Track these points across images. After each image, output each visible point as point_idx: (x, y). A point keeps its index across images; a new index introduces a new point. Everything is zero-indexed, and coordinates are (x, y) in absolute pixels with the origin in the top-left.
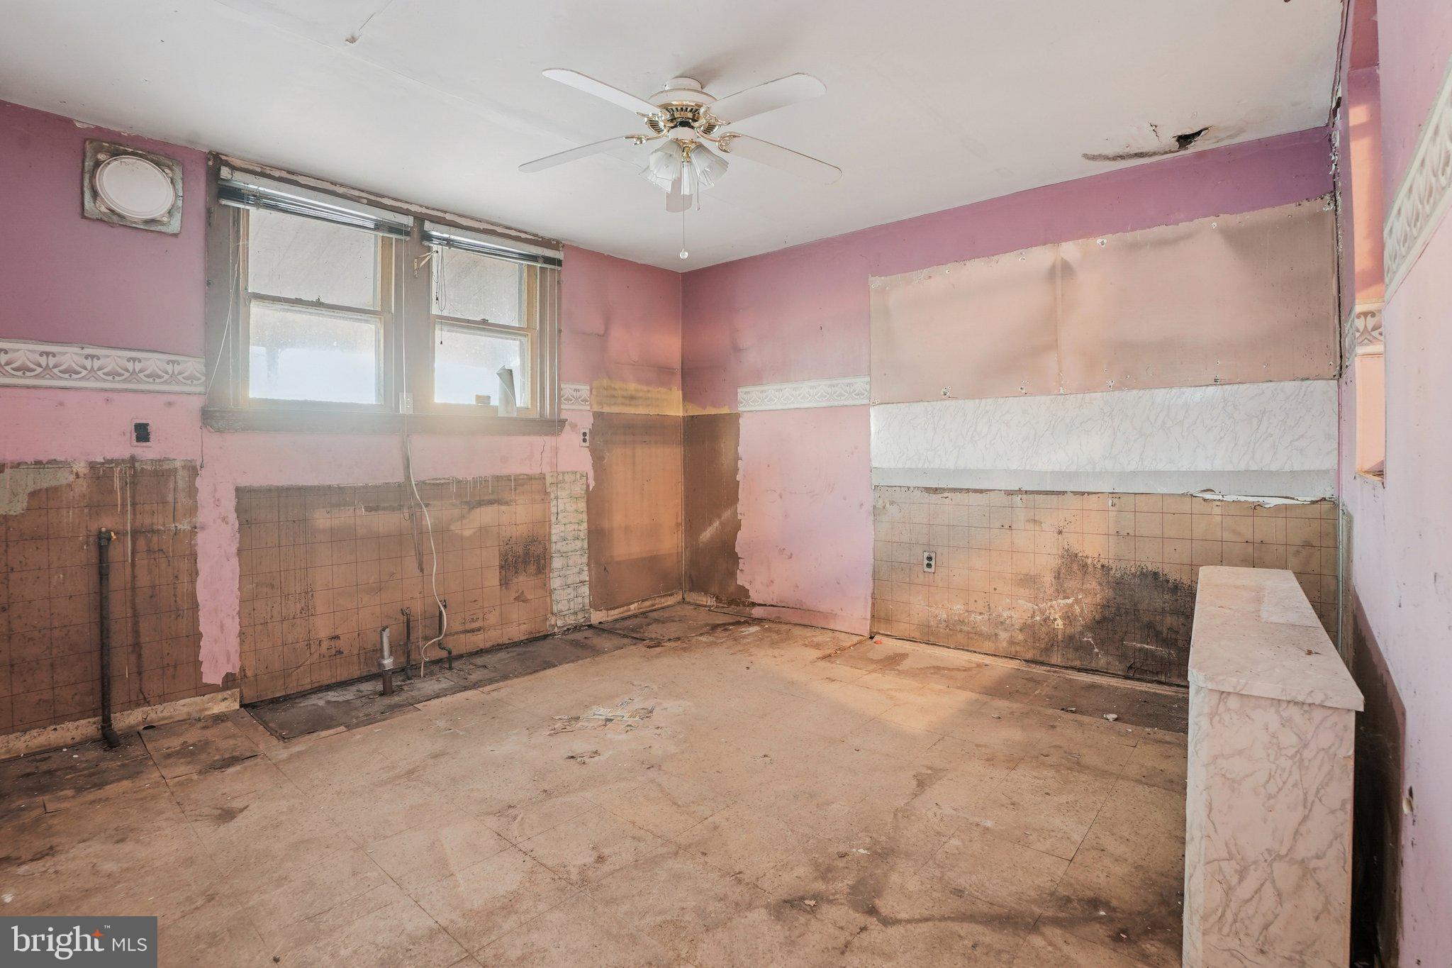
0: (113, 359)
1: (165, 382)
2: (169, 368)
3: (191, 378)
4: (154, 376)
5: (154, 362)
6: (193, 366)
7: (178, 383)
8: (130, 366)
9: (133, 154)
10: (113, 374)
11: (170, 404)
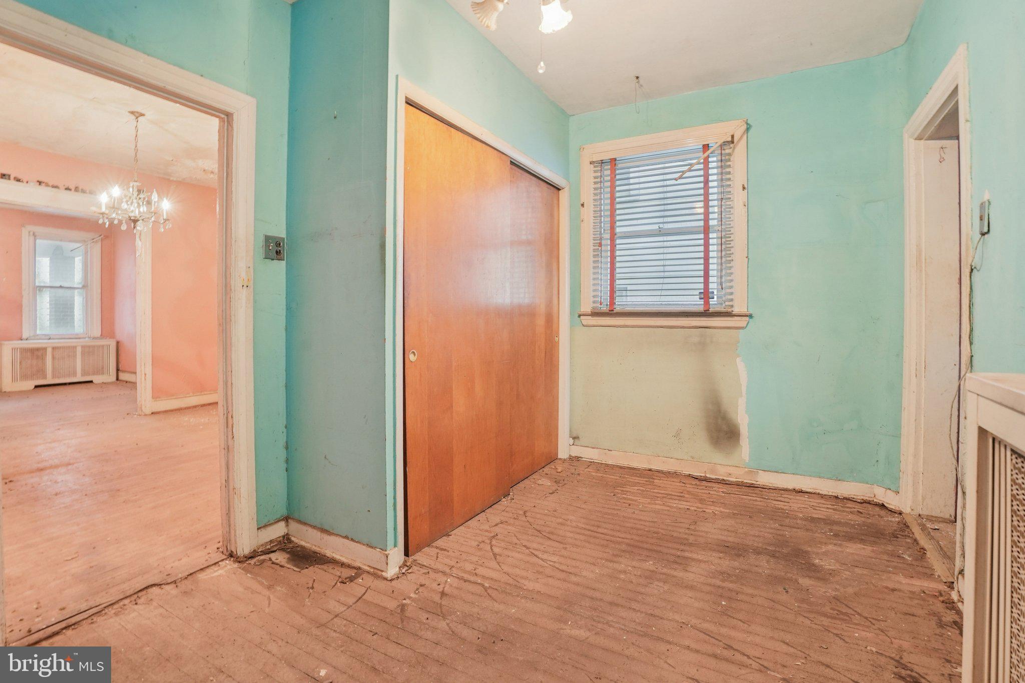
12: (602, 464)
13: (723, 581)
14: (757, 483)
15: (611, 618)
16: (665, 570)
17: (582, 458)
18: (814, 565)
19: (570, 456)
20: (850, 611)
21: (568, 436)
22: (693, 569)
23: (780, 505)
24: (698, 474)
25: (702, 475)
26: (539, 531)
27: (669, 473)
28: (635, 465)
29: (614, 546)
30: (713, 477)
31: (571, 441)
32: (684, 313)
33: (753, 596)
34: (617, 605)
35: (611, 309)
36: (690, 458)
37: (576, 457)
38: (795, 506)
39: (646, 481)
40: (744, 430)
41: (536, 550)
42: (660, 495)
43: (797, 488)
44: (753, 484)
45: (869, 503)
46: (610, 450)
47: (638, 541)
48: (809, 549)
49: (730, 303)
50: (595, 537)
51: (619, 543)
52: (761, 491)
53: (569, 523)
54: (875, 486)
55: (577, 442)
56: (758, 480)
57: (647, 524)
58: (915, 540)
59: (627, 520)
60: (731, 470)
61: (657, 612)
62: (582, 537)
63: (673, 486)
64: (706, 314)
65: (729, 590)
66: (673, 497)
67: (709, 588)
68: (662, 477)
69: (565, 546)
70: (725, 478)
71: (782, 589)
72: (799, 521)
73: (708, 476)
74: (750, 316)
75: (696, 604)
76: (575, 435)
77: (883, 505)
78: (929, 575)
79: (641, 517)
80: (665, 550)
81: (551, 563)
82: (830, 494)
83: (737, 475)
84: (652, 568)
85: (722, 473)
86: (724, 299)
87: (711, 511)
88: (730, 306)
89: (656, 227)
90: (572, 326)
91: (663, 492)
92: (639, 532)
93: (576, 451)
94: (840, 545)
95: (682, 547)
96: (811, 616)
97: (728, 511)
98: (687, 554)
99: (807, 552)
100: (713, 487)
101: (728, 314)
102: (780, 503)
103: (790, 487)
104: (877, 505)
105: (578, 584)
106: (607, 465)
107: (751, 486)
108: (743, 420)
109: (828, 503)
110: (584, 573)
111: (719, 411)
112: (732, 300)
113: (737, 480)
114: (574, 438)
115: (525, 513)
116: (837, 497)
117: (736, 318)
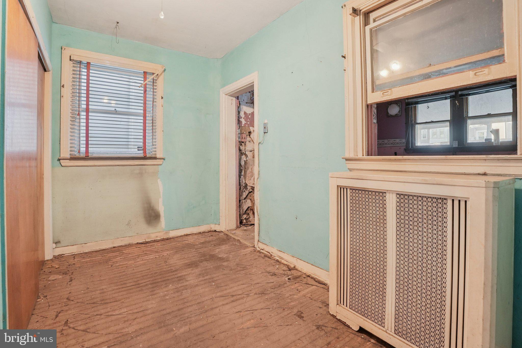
0: (392, 141)
1: (400, 144)
2: (400, 141)
3: (404, 143)
4: (398, 143)
5: (398, 141)
6: (404, 141)
7: (401, 144)
8: (394, 142)
9: (393, 103)
10: (392, 143)
11: (400, 148)
12: (81, 253)
13: (204, 277)
14: (170, 237)
15: (187, 315)
16: (180, 285)
17: (65, 254)
18: (220, 258)
19: (54, 256)
20: (244, 266)
21: (52, 242)
22: (189, 279)
23: (187, 242)
24: (142, 241)
25: (144, 241)
26: (94, 303)
27: (126, 245)
28: (104, 247)
29: (145, 288)
30: (149, 240)
31: (54, 245)
32: (132, 157)
33: (218, 276)
34: (182, 309)
35: (86, 156)
36: (136, 234)
37: (59, 255)
38: (192, 241)
39: (119, 253)
40: (162, 214)
41: (107, 312)
42: (136, 257)
43: (185, 234)
44: (168, 238)
45: (210, 231)
46: (86, 244)
47: (153, 280)
48: (213, 253)
49: (155, 153)
50: (130, 289)
51: (146, 285)
52: (174, 240)
53: (105, 290)
54: (211, 225)
55: (59, 245)
56: (169, 235)
57: (146, 271)
58: (234, 238)
59: (134, 274)
60: (157, 234)
61: (198, 301)
62: (125, 293)
63: (135, 251)
64: (145, 158)
65: (209, 279)
66: (142, 255)
67: (203, 282)
68: (125, 248)
69: (121, 301)
70: (155, 239)
71: (222, 270)
72: (199, 245)
73: (147, 240)
74: (164, 159)
75: (207, 290)
76: (56, 241)
77: (215, 231)
78: (247, 247)
79: (140, 270)
80: (169, 278)
81: (126, 313)
82: (197, 232)
83: (160, 236)
84: (174, 287)
85: (153, 237)
86: (151, 150)
87: (166, 254)
88: (154, 154)
89: (113, 109)
90: (53, 167)
91: (134, 255)
92: (149, 276)
93: (58, 251)
94: (219, 248)
95: (174, 273)
96: (239, 273)
97: (172, 252)
98: (179, 275)
99: (214, 255)
100: (154, 245)
101: (155, 158)
102: (186, 241)
103: (183, 234)
104: (213, 231)
105: (154, 313)
106: (86, 253)
107: (168, 239)
108: (161, 209)
109: (199, 236)
110: (150, 307)
111: (150, 207)
112: (155, 151)
113: (161, 238)
114: (56, 243)
115: (68, 299)
116: (200, 233)
117: (158, 160)
